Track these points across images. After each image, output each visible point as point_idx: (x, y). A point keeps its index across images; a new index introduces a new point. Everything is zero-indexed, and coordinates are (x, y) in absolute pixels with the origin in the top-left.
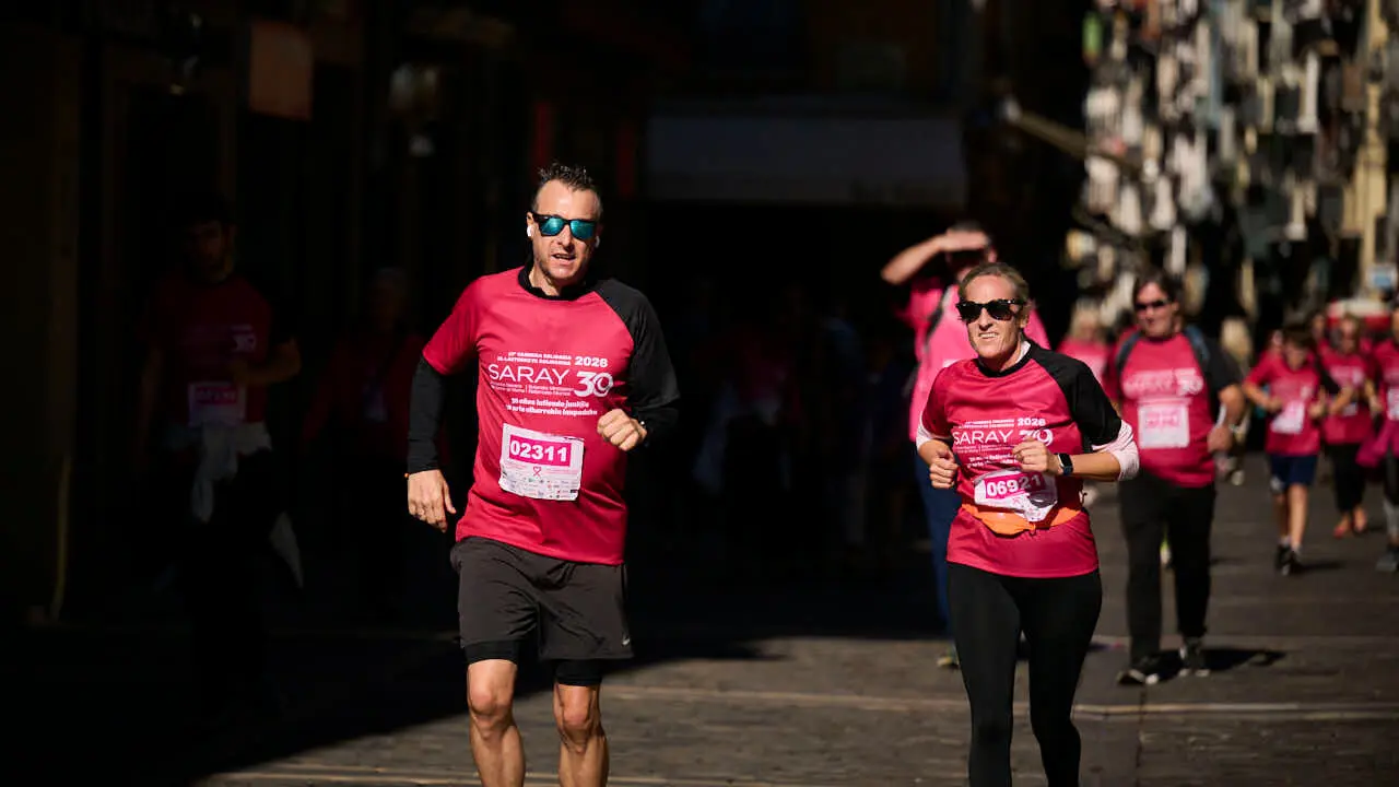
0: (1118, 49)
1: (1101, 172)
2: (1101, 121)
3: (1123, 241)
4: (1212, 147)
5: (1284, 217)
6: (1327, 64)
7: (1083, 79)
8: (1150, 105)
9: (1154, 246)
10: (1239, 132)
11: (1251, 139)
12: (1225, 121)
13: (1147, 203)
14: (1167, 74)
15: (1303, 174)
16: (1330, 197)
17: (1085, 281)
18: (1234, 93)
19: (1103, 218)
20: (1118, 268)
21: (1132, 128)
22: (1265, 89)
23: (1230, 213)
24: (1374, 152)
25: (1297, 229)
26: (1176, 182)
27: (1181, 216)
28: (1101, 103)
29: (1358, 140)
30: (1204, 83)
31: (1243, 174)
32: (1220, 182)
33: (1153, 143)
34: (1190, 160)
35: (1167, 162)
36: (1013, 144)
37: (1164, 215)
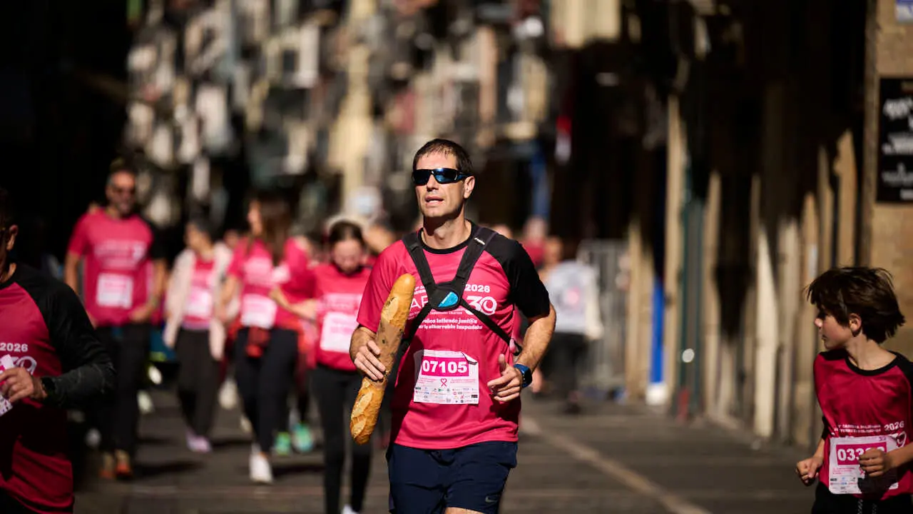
0: (155, 15)
1: (140, 115)
2: (140, 73)
3: (156, 170)
5: (282, 149)
6: (325, 31)
7: (128, 39)
8: (179, 60)
9: (180, 175)
10: (251, 83)
11: (261, 90)
12: (239, 73)
13: (177, 140)
14: (193, 36)
15: (302, 116)
16: (323, 136)
18: (248, 52)
19: (140, 150)
20: (153, 191)
21: (164, 79)
22: (272, 49)
24: (358, 101)
25: (296, 161)
26: (201, 124)
27: (204, 152)
28: (141, 58)
29: (343, 91)
30: (223, 44)
31: (256, 116)
33: (181, 92)
34: (212, 104)
35: (194, 107)
37: (189, 149)
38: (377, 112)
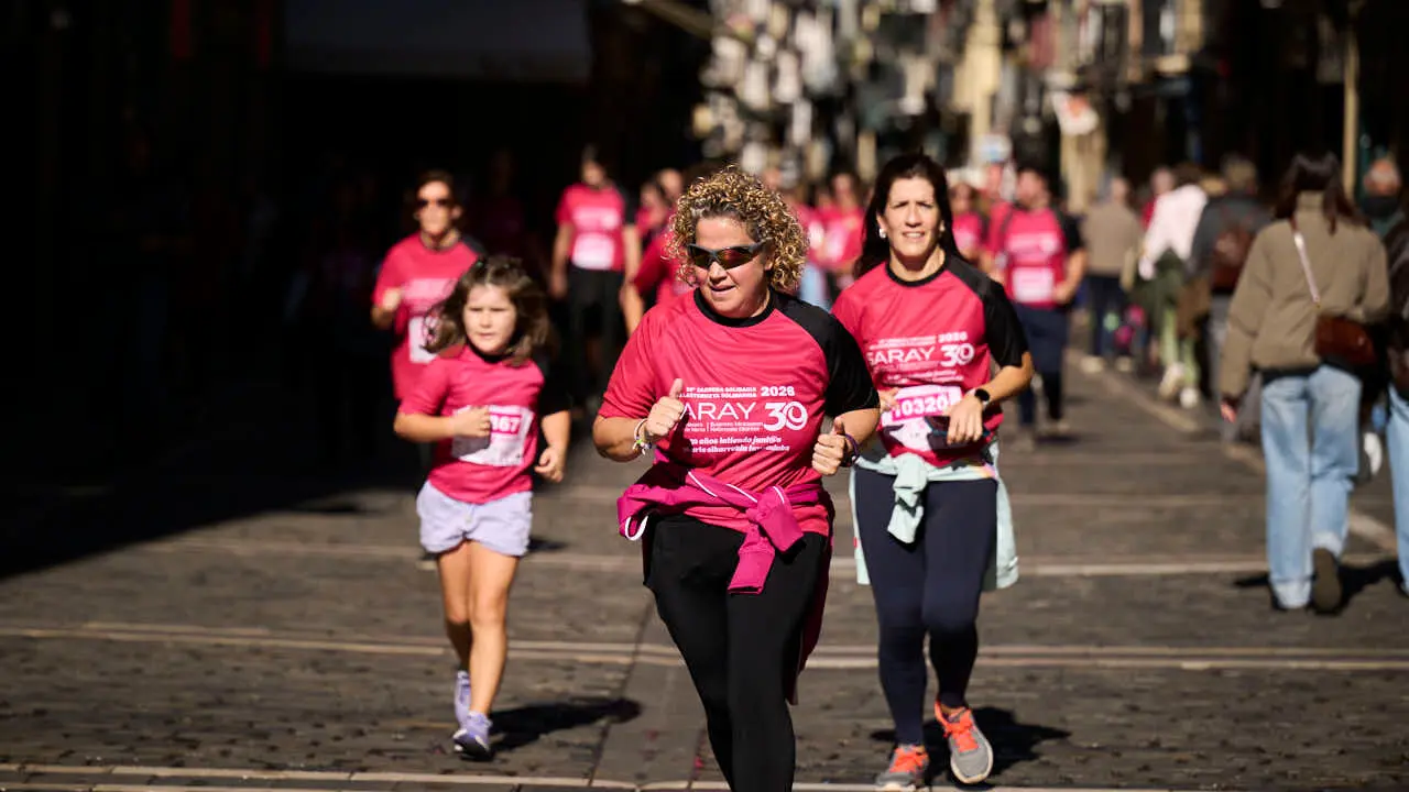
1: (727, 50)
3: (746, 113)
4: (835, 25)
5: (897, 89)
9: (774, 125)
10: (860, 11)
11: (871, 18)
13: (773, 76)
15: (920, 50)
16: (945, 71)
17: (712, 150)
19: (728, 91)
20: (746, 139)
21: (759, 5)
23: (850, 89)
24: (986, 30)
25: (913, 103)
26: (799, 55)
27: (806, 92)
29: (970, 19)
31: (863, 51)
32: (842, 58)
33: (778, 20)
34: (813, 37)
35: (789, 39)
36: (635, 21)
37: (788, 89)
38: (1006, 46)
